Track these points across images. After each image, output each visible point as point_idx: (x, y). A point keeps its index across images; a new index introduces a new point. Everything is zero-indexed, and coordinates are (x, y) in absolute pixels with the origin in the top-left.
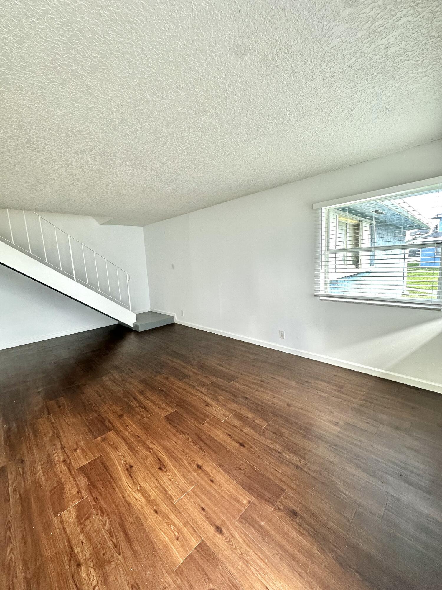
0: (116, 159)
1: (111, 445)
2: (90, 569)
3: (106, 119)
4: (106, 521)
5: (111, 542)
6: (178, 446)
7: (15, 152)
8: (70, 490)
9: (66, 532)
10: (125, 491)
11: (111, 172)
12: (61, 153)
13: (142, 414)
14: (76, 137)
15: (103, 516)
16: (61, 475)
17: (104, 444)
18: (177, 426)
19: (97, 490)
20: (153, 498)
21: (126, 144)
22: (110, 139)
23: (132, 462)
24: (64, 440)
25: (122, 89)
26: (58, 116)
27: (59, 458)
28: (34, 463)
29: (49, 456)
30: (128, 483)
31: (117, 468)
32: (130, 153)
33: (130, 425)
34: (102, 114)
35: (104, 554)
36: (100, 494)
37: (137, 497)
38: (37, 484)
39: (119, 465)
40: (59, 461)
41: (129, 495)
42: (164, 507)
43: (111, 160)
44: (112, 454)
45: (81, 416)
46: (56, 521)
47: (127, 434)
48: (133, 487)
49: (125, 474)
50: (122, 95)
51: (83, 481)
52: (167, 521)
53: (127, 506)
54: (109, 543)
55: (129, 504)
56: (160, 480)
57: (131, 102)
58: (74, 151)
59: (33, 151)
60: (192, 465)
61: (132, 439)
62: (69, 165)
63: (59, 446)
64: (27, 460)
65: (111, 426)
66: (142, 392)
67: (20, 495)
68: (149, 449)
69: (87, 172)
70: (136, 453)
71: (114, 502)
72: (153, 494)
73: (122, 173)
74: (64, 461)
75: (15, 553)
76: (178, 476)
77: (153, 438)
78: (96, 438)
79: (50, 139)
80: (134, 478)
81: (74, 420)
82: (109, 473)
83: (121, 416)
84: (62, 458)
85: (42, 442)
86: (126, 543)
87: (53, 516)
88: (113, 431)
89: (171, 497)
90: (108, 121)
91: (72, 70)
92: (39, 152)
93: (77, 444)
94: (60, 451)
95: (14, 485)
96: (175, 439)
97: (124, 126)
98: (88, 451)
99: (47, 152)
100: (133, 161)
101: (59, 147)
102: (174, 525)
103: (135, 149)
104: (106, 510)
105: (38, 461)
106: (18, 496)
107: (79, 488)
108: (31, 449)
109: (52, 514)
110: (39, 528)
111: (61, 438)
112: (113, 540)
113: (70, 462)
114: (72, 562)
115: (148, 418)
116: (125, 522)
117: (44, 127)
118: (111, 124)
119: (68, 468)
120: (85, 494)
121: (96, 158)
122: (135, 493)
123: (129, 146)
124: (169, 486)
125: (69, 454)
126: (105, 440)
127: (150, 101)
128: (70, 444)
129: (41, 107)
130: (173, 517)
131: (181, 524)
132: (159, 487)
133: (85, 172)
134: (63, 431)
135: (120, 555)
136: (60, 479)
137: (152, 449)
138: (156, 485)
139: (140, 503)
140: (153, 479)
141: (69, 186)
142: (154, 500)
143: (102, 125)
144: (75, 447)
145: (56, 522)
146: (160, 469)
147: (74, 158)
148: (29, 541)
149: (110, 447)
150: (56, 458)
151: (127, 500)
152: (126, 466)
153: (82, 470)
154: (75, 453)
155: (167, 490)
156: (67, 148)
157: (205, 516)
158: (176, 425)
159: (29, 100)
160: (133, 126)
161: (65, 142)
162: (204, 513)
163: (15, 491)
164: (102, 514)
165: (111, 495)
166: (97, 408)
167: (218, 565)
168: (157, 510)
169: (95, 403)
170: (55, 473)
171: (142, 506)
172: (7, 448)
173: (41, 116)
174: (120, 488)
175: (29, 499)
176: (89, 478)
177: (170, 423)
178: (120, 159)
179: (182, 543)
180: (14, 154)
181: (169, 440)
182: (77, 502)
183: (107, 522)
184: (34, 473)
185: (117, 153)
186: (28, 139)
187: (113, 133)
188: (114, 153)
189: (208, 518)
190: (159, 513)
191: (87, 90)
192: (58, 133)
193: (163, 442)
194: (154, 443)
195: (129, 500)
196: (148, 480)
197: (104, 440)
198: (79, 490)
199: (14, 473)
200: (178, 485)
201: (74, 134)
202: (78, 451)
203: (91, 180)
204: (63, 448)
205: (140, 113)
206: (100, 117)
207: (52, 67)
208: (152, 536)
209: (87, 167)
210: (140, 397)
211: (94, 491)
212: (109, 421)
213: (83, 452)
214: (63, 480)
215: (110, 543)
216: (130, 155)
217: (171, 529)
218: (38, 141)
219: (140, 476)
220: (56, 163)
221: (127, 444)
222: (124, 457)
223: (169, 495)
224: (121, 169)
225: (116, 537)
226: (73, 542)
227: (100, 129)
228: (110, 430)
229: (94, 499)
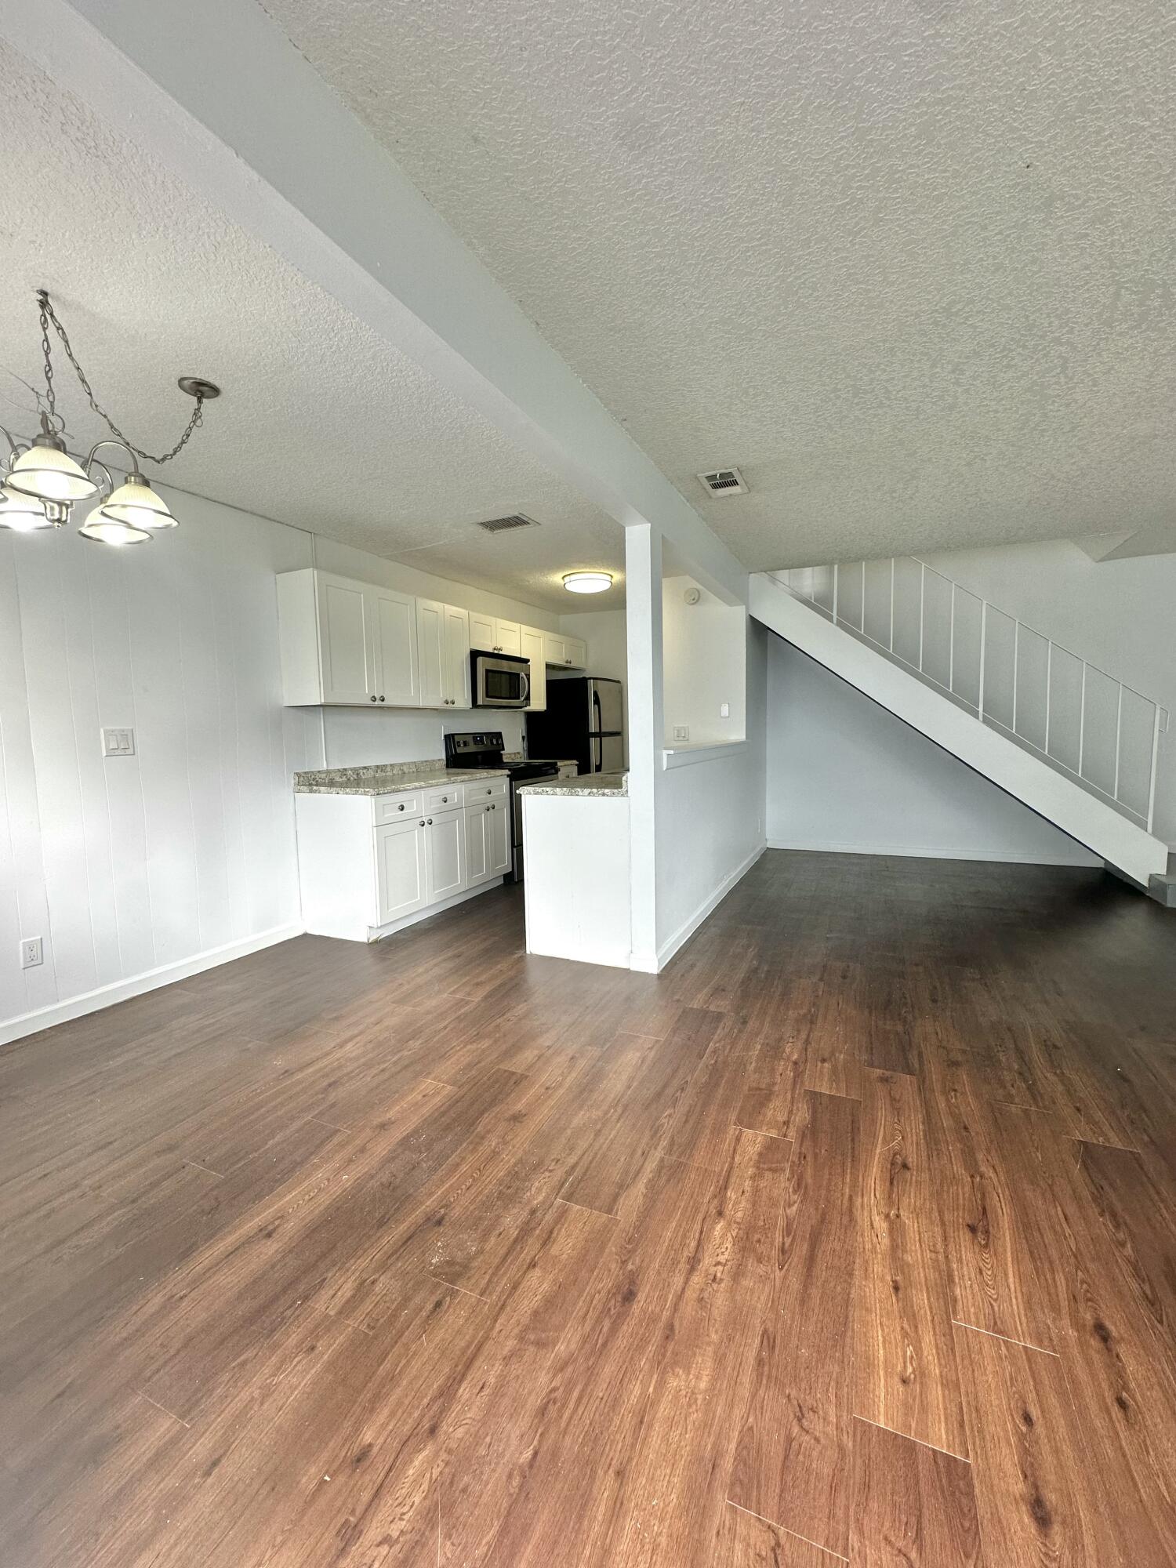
0: (1071, 331)
1: (893, 1099)
2: (729, 1235)
3: (1000, 233)
4: (795, 1202)
5: (781, 1240)
6: (1068, 1231)
7: (841, 427)
8: (776, 1110)
9: (733, 1158)
10: (860, 1194)
11: (1072, 379)
12: (924, 386)
13: (1014, 1092)
14: (944, 325)
15: (795, 1192)
16: (778, 1079)
17: (880, 1090)
18: (1107, 1188)
19: (815, 1147)
20: (909, 1259)
21: (1087, 267)
22: (1033, 283)
23: (912, 1160)
24: (816, 1034)
25: (1015, 120)
26: (892, 302)
27: (792, 1053)
28: (757, 1035)
29: (781, 1039)
30: (878, 1187)
31: (874, 1144)
32: (1112, 289)
33: (964, 1094)
34: (984, 228)
35: (759, 1241)
36: (816, 1156)
37: (876, 1224)
38: (742, 1064)
39: (883, 1143)
40: (789, 1057)
41: (862, 1206)
42: (921, 1299)
43: (1057, 341)
44: (883, 1114)
45: (871, 1015)
46: (732, 1130)
47: (942, 1105)
48: (882, 1202)
49: (882, 1168)
50: (1019, 139)
51: (802, 1115)
52: (906, 1326)
53: (845, 1220)
54: (777, 1235)
55: (852, 1219)
56: (951, 1246)
57: (1054, 137)
58: (950, 366)
59: (868, 409)
60: (1081, 1307)
61: (947, 1122)
62: (951, 408)
63: (803, 1036)
64: (752, 1024)
65: (917, 1066)
66: (1050, 1049)
67: (716, 1061)
68: (974, 1171)
69: (1001, 409)
70: (935, 1153)
71: (828, 1191)
72: (915, 1255)
73: (1112, 368)
74: (795, 1063)
75: (671, 1123)
76: (1012, 1286)
77: (1004, 1158)
78: (871, 1065)
79: (892, 363)
80: (895, 1190)
81: (854, 1012)
82: (853, 1140)
83: (956, 1064)
84: (795, 1057)
85: (784, 1014)
86: (803, 1268)
87: (732, 1123)
88: (914, 1079)
89: (955, 1300)
90: (1008, 236)
91: (883, 177)
92: (881, 405)
93: (832, 1054)
94: (799, 1044)
95: (717, 1045)
96: (1072, 1210)
97: (1062, 217)
98: (842, 1077)
99: (896, 399)
100: (1135, 310)
101: (915, 374)
102: (918, 1350)
103: (1129, 266)
104: (806, 1188)
105: (762, 1036)
106: (713, 1062)
107: (789, 1118)
108: (765, 1013)
109: (734, 1118)
110: (709, 1121)
111: (813, 1026)
112: (786, 1239)
113: (803, 1072)
114: (716, 1201)
115: (1026, 1112)
116: (824, 1238)
117: (872, 343)
118: (1019, 237)
119: (795, 1077)
120: (792, 1135)
121: (1013, 359)
122: (878, 1214)
123: (1102, 267)
124: (966, 1278)
125: (809, 1057)
126: (887, 1081)
127: (1116, 82)
128: (822, 1044)
129: (855, 301)
130: (928, 1339)
131: (937, 1371)
132: (941, 1257)
133: (996, 411)
134: (825, 1018)
135: (781, 1269)
136: (774, 1084)
137: (982, 1177)
138: (934, 1246)
139: (875, 1239)
140: (938, 1230)
141: (969, 464)
142: (909, 1265)
143: (995, 258)
144: (826, 1055)
145: (731, 1132)
146: (973, 1229)
147: (957, 383)
148: (691, 1122)
149: (888, 1102)
150: (788, 1050)
151: (854, 1210)
152: (895, 1155)
153: (814, 1097)
154: (819, 1064)
155: (957, 1280)
156: (933, 366)
157: (1022, 1437)
158: (1104, 1183)
159: (832, 301)
160: (1090, 199)
161: (926, 354)
162: (1024, 1429)
163: (714, 1052)
164: (796, 1186)
165: (830, 1174)
166: (910, 1018)
167: (967, 1556)
168: (901, 1284)
169: (912, 1006)
170: (773, 1070)
171: (874, 1247)
172: (739, 993)
173: (861, 321)
174: (855, 1179)
175: (722, 1077)
176: (814, 1119)
177: (1085, 1165)
178: (1086, 325)
179: (910, 1401)
180: (842, 432)
181: (1048, 1195)
182: (774, 1134)
183: (796, 1205)
184: (747, 1047)
185: (1067, 311)
186: (852, 385)
187: (1034, 261)
188: (1058, 317)
189: (1026, 1451)
190: (901, 1296)
191: (927, 196)
192: (904, 341)
193: (1025, 1186)
194: (999, 1169)
195: (858, 1213)
196: (924, 1221)
197: (884, 1080)
198: (788, 1122)
199: (726, 1030)
200: (995, 1300)
201: (936, 323)
202: (826, 1065)
203: (1022, 429)
204: (807, 1042)
205: (1097, 144)
206: (984, 239)
207: (847, 203)
208: (856, 1314)
209: (995, 394)
210: (1036, 1054)
211: (808, 1143)
212: (920, 1055)
213: (834, 1071)
214: (776, 1088)
215: (778, 1240)
216: (1117, 295)
217: (905, 1353)
218: (872, 380)
219: (911, 1199)
220: (921, 417)
221: (928, 1120)
222: (903, 1138)
223: (953, 1292)
224: (1099, 355)
225: (794, 1238)
226: (733, 1180)
227: (993, 272)
228: (911, 1073)
229: (800, 1153)
